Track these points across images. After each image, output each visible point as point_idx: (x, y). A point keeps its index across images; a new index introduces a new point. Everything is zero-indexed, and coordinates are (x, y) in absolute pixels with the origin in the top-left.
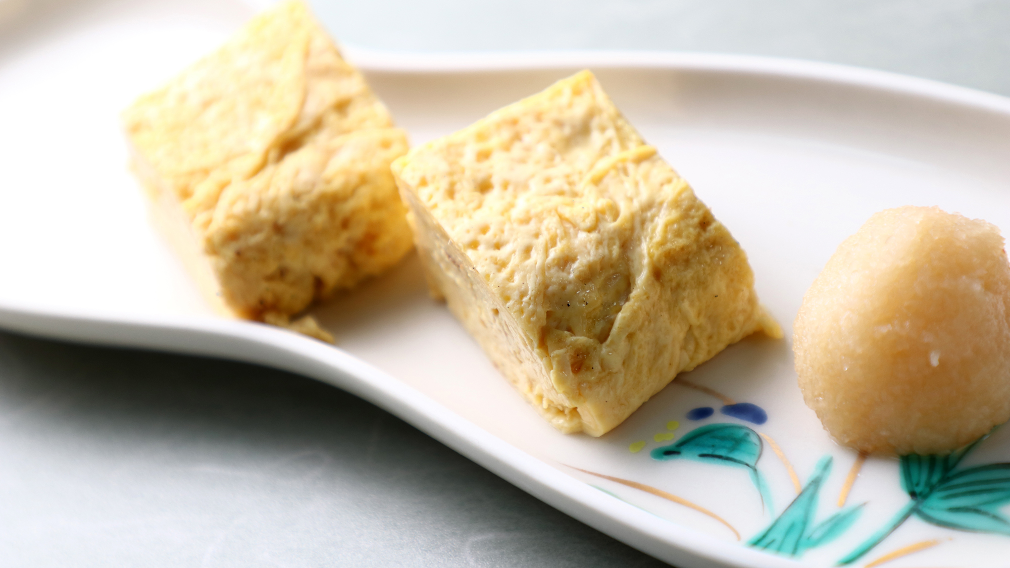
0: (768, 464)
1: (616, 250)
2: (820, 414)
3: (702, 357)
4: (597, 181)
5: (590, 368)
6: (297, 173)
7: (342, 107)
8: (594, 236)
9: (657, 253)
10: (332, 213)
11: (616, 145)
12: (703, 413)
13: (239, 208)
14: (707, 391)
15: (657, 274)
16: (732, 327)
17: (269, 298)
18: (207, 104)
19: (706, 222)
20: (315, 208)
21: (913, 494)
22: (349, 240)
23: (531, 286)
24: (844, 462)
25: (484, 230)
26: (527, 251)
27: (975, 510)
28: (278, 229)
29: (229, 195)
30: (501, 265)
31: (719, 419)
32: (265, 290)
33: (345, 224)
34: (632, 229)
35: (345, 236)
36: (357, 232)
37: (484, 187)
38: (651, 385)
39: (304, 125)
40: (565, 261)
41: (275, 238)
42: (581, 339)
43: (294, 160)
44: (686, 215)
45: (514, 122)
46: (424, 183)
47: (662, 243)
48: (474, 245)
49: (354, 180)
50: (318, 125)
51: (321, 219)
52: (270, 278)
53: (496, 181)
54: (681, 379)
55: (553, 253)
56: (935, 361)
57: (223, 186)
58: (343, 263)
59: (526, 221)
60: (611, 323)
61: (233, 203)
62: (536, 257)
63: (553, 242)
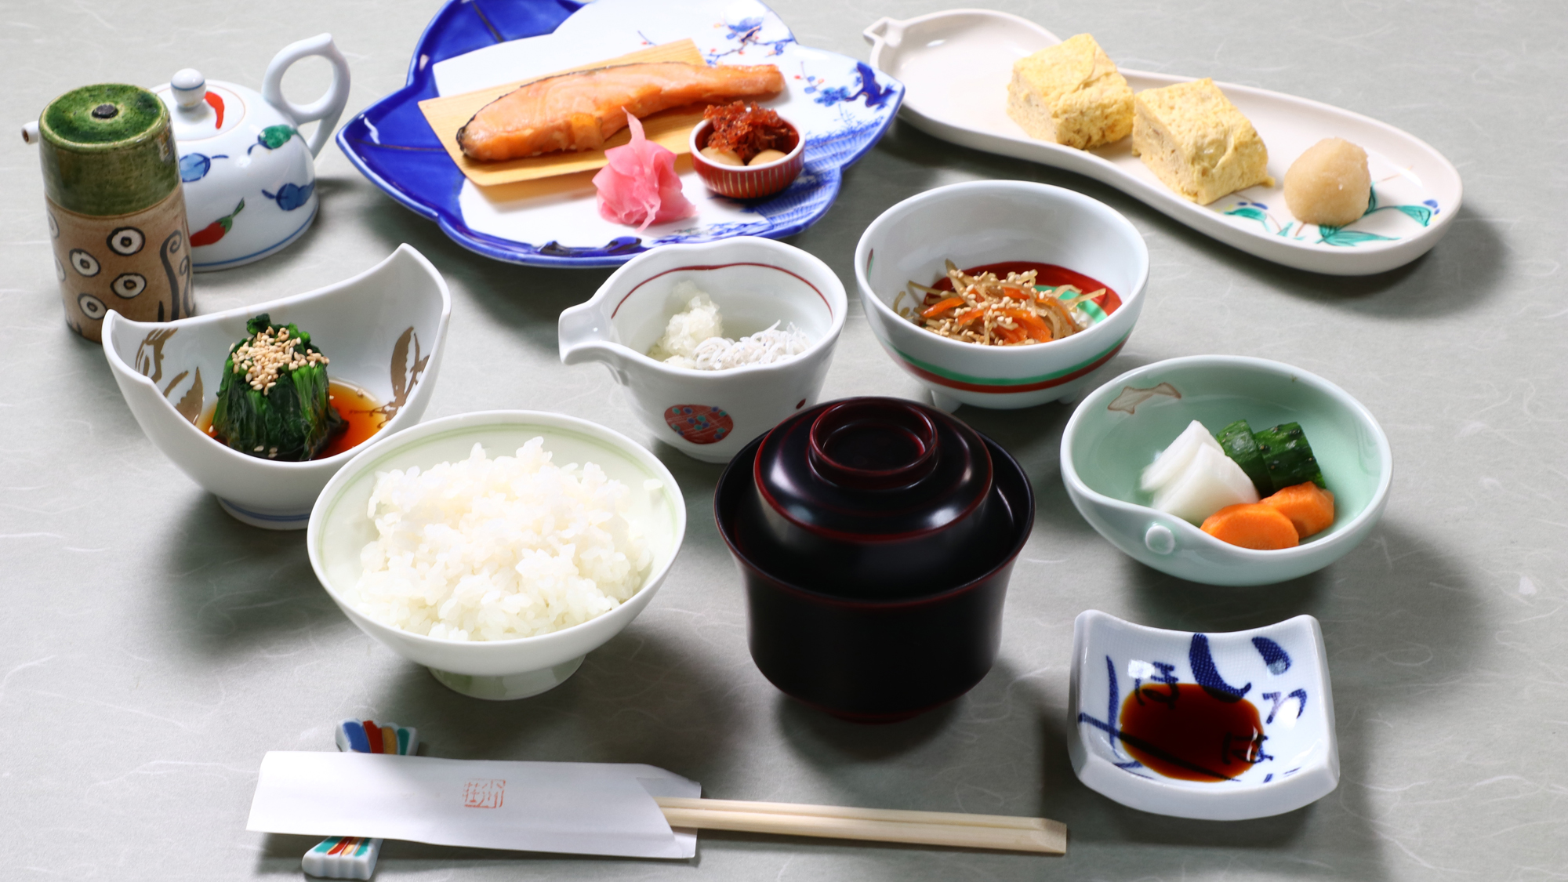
0: (1268, 221)
1: (1222, 137)
2: (1291, 207)
3: (1244, 186)
4: (1215, 113)
5: (1208, 176)
6: (1091, 95)
7: (1108, 75)
8: (1215, 130)
9: (1237, 141)
10: (1103, 112)
11: (1221, 104)
12: (1243, 204)
13: (1069, 102)
14: (1244, 197)
15: (1236, 149)
16: (1257, 177)
17: (1072, 140)
18: (1053, 65)
19: (1255, 135)
20: (1097, 108)
21: (1323, 236)
22: (1106, 125)
23: (1192, 142)
24: (1298, 224)
25: (1174, 120)
26: (1190, 130)
27: (1346, 243)
28: (1082, 113)
29: (1063, 97)
30: (1180, 133)
31: (1249, 206)
32: (1071, 136)
33: (1106, 117)
34: (1229, 131)
35: (1105, 122)
36: (1110, 121)
37: (1172, 108)
38: (1226, 190)
39: (1093, 78)
40: (1204, 136)
41: (1080, 117)
42: (1206, 164)
43: (1088, 90)
44: (1248, 131)
45: (1182, 89)
46: (1149, 102)
47: (1239, 138)
48: (1170, 124)
49: (1112, 101)
50: (1098, 80)
51: (1098, 113)
52: (1074, 132)
53: (1177, 107)
54: (1234, 192)
55: (1200, 133)
56: (1341, 188)
57: (1061, 94)
58: (1100, 134)
59: (1190, 120)
60: (1217, 163)
61: (1066, 101)
62: (1194, 133)
63: (1199, 129)
